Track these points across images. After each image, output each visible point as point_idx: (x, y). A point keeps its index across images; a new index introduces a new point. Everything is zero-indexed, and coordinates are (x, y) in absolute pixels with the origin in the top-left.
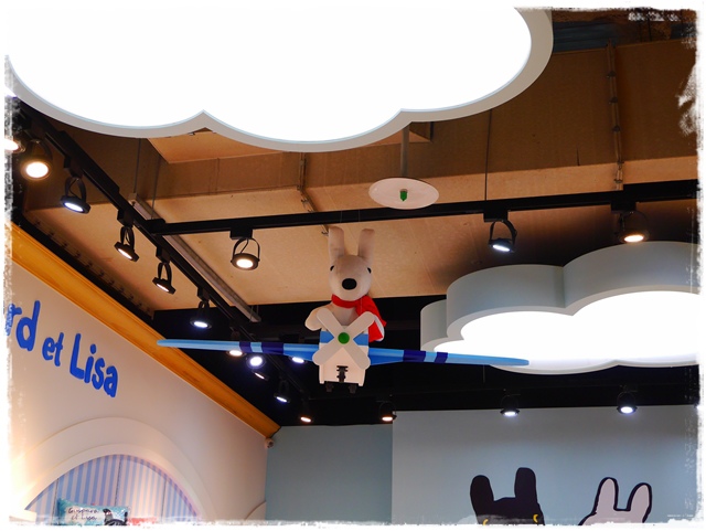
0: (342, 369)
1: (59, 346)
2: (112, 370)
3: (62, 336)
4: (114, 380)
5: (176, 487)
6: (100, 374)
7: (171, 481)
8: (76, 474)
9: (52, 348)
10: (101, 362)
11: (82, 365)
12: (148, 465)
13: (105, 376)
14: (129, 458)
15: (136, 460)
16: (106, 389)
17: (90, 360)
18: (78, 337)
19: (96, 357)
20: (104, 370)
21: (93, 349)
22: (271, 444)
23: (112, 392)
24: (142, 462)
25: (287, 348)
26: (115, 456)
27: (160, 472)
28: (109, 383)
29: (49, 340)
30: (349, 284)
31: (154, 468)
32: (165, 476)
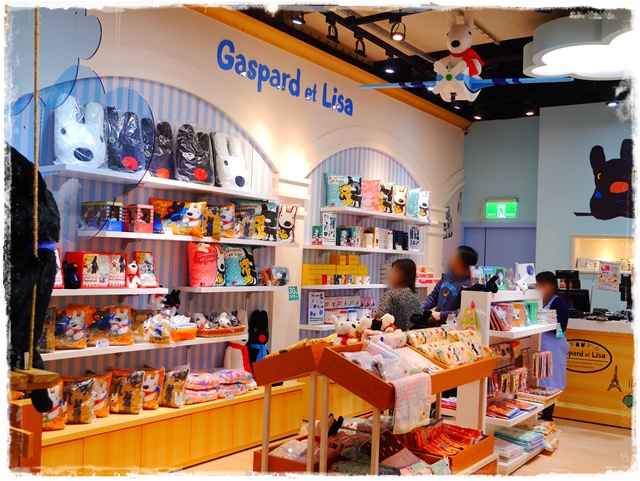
0: (453, 95)
1: (315, 92)
2: (348, 101)
3: (315, 86)
4: (351, 106)
5: (397, 163)
6: (342, 104)
7: (394, 160)
8: (333, 159)
9: (311, 92)
10: (341, 97)
11: (329, 100)
12: (378, 151)
13: (345, 104)
14: (365, 148)
15: (369, 149)
16: (346, 111)
17: (334, 97)
18: (325, 85)
19: (338, 95)
20: (343, 101)
21: (335, 90)
22: (466, 133)
23: (350, 113)
24: (374, 150)
25: (425, 83)
26: (355, 148)
27: (386, 155)
28: (348, 108)
29: (308, 89)
30: (456, 44)
31: (382, 153)
32: (390, 157)
